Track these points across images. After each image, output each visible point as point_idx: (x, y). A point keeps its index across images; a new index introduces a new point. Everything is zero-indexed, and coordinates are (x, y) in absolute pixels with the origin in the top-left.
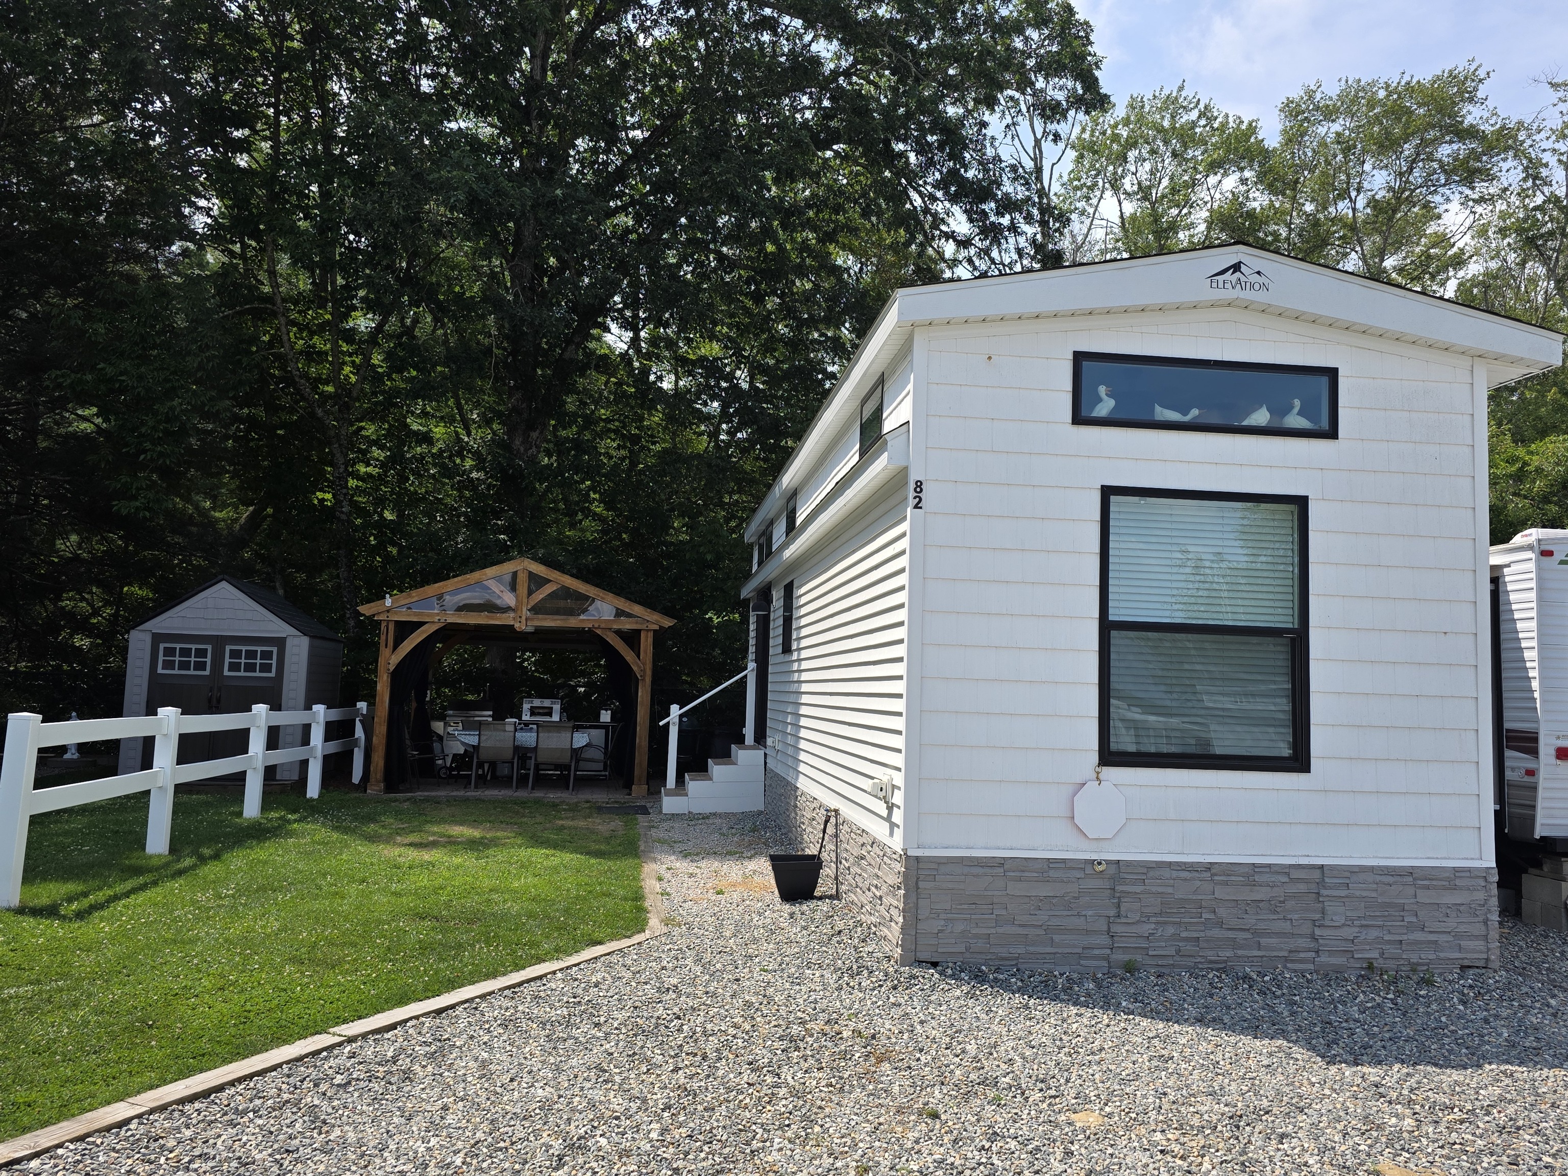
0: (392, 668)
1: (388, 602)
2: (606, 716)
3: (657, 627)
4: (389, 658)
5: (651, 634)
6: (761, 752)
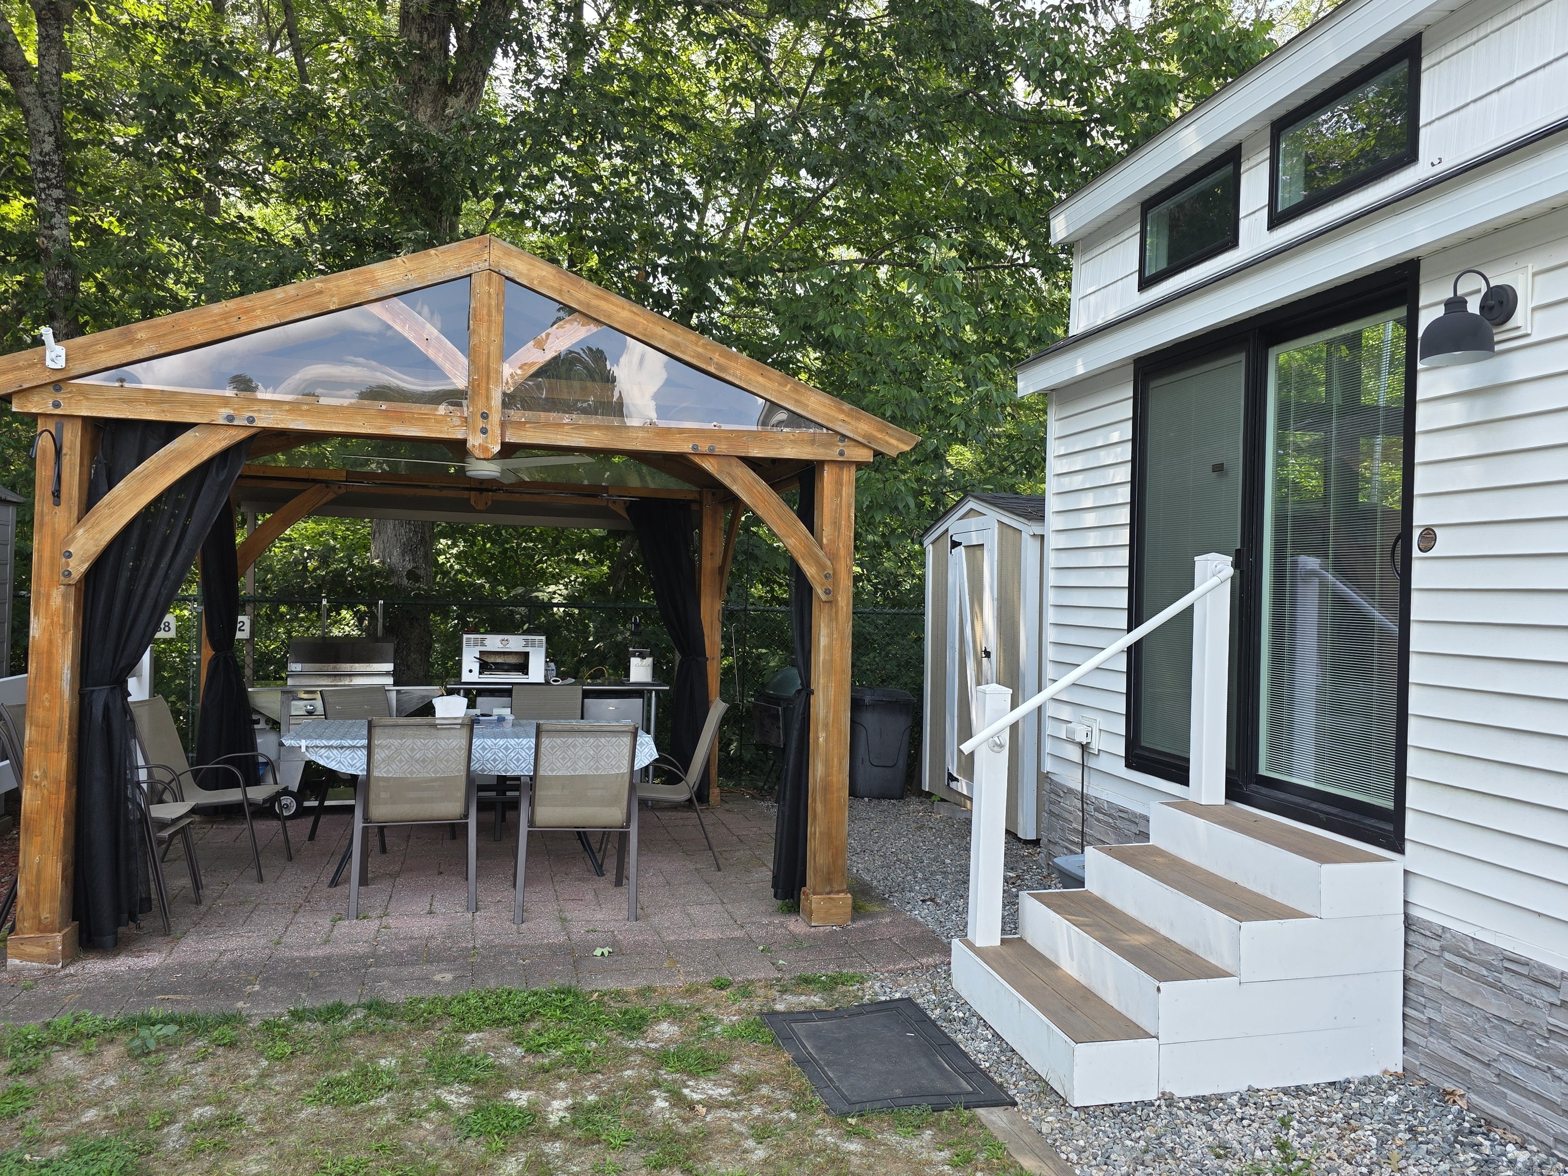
0: (78, 567)
1: (54, 354)
3: (865, 455)
4: (69, 538)
5: (849, 476)
6: (1391, 870)
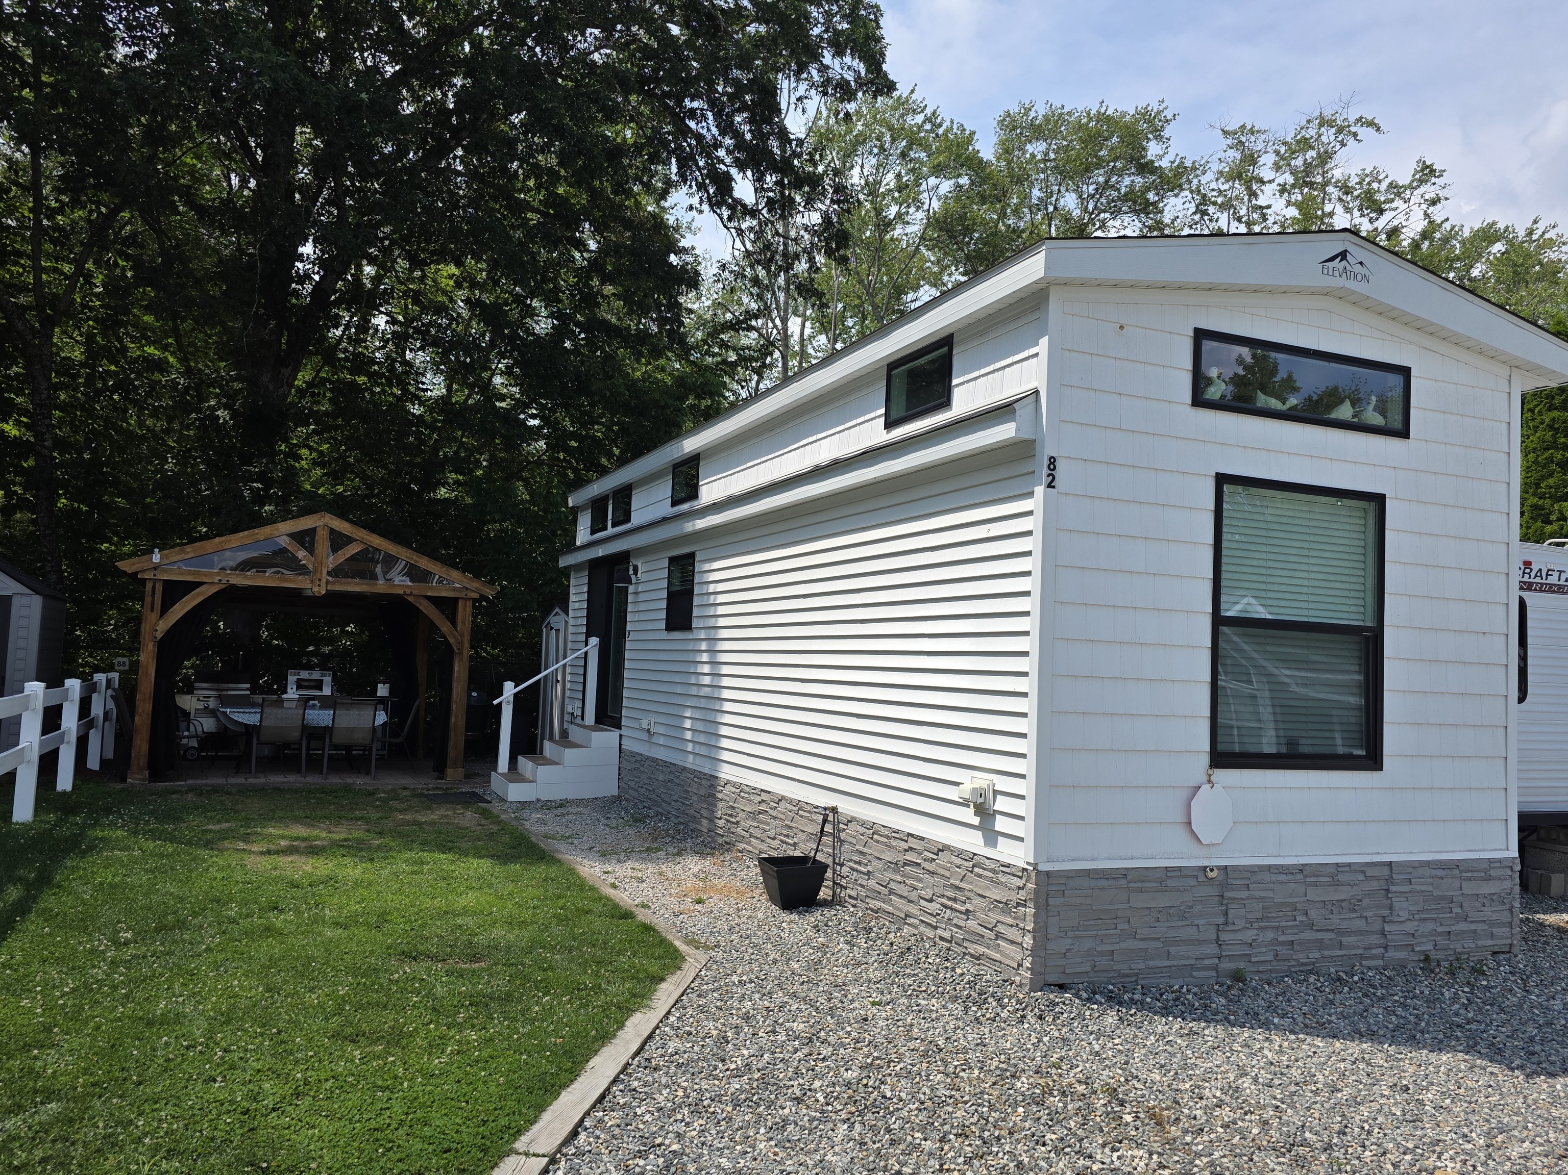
0: (159, 635)
1: (156, 557)
2: (382, 690)
4: (156, 624)
5: (469, 604)
6: (616, 734)
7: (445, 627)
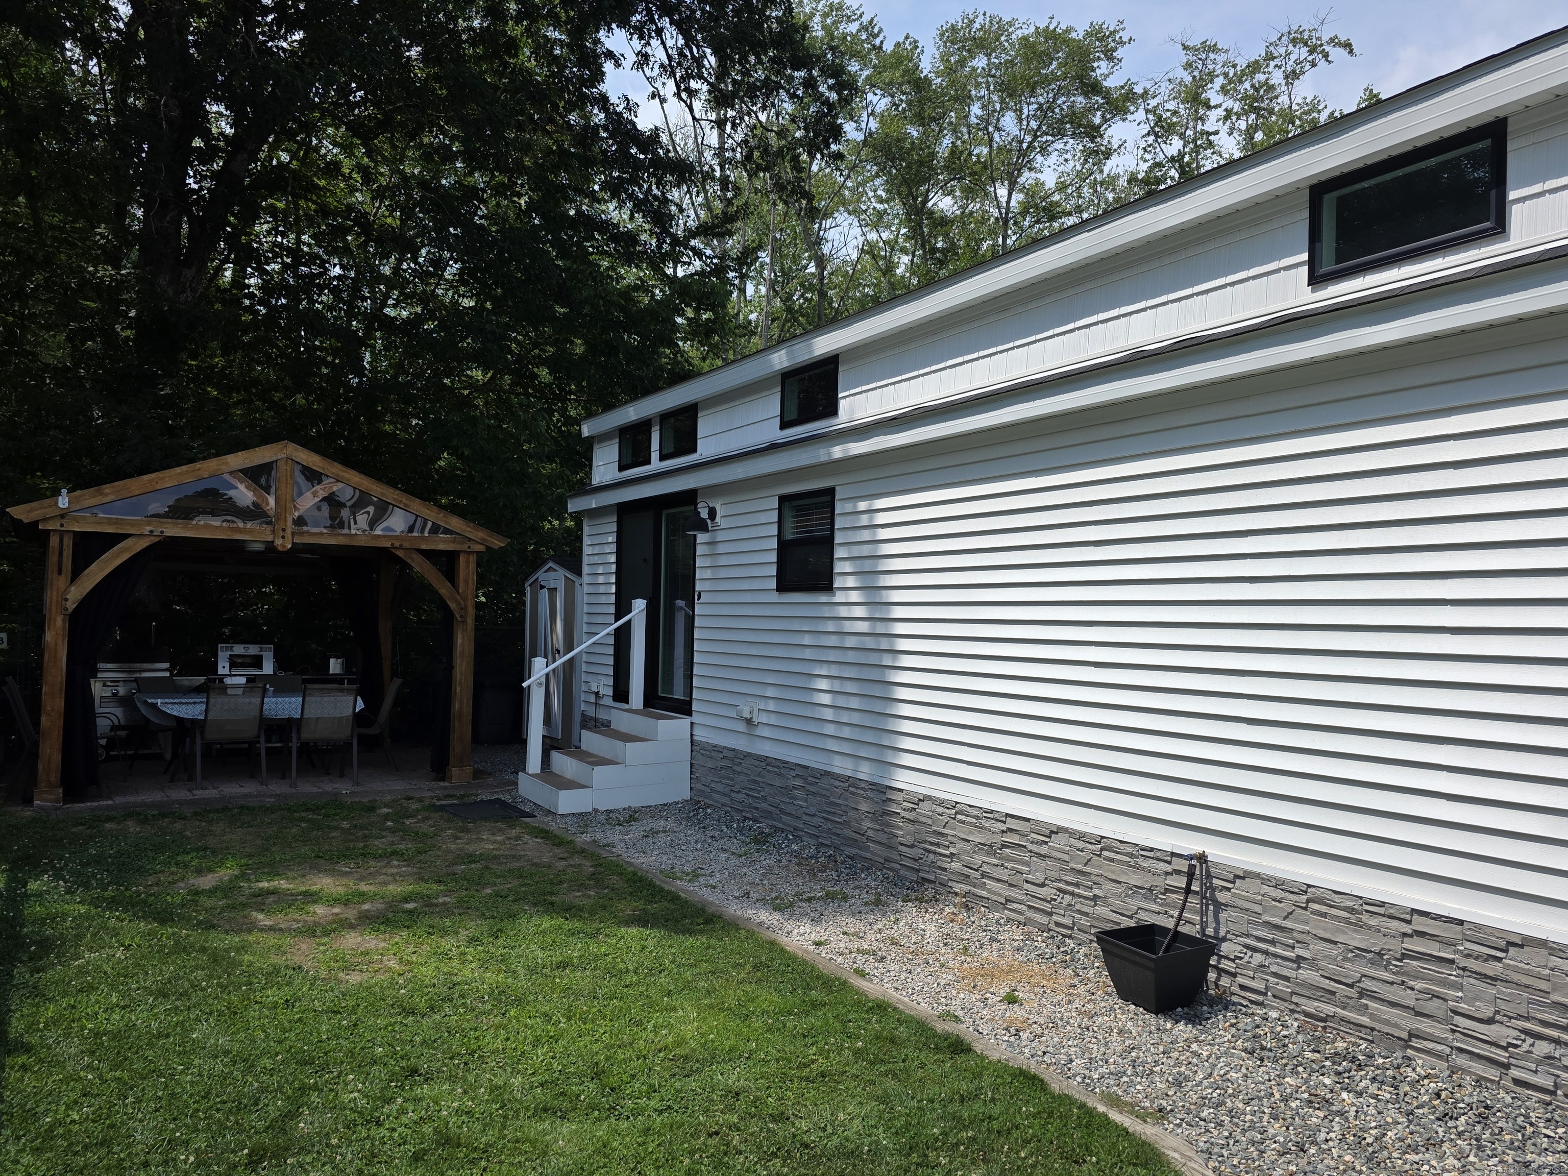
0: (71, 606)
1: (63, 501)
2: (335, 666)
3: (481, 548)
4: (66, 591)
5: (473, 559)
6: (686, 721)
7: (444, 589)
